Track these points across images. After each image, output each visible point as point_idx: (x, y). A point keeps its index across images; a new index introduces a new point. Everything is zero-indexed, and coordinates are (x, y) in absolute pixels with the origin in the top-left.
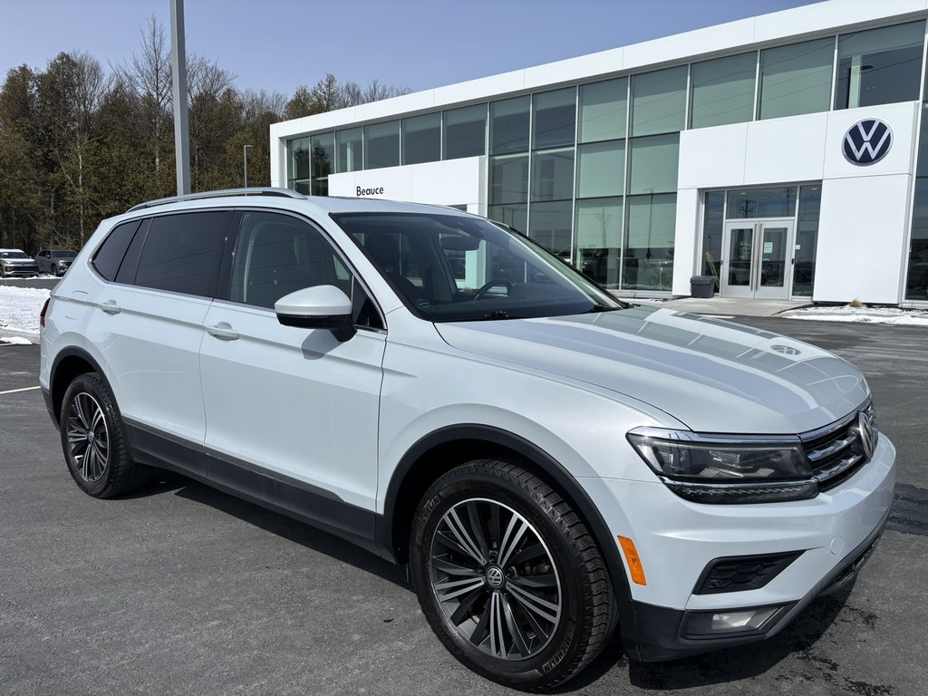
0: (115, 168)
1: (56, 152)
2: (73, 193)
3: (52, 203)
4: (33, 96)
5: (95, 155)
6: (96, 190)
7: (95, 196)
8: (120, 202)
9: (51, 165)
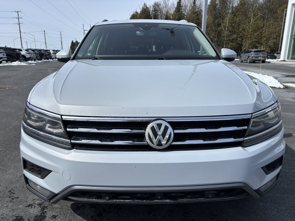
0: (237, 23)
1: (221, 21)
2: (224, 33)
3: (216, 37)
4: (218, 4)
5: (232, 20)
6: (230, 32)
7: (229, 33)
8: (237, 35)
9: (219, 25)
